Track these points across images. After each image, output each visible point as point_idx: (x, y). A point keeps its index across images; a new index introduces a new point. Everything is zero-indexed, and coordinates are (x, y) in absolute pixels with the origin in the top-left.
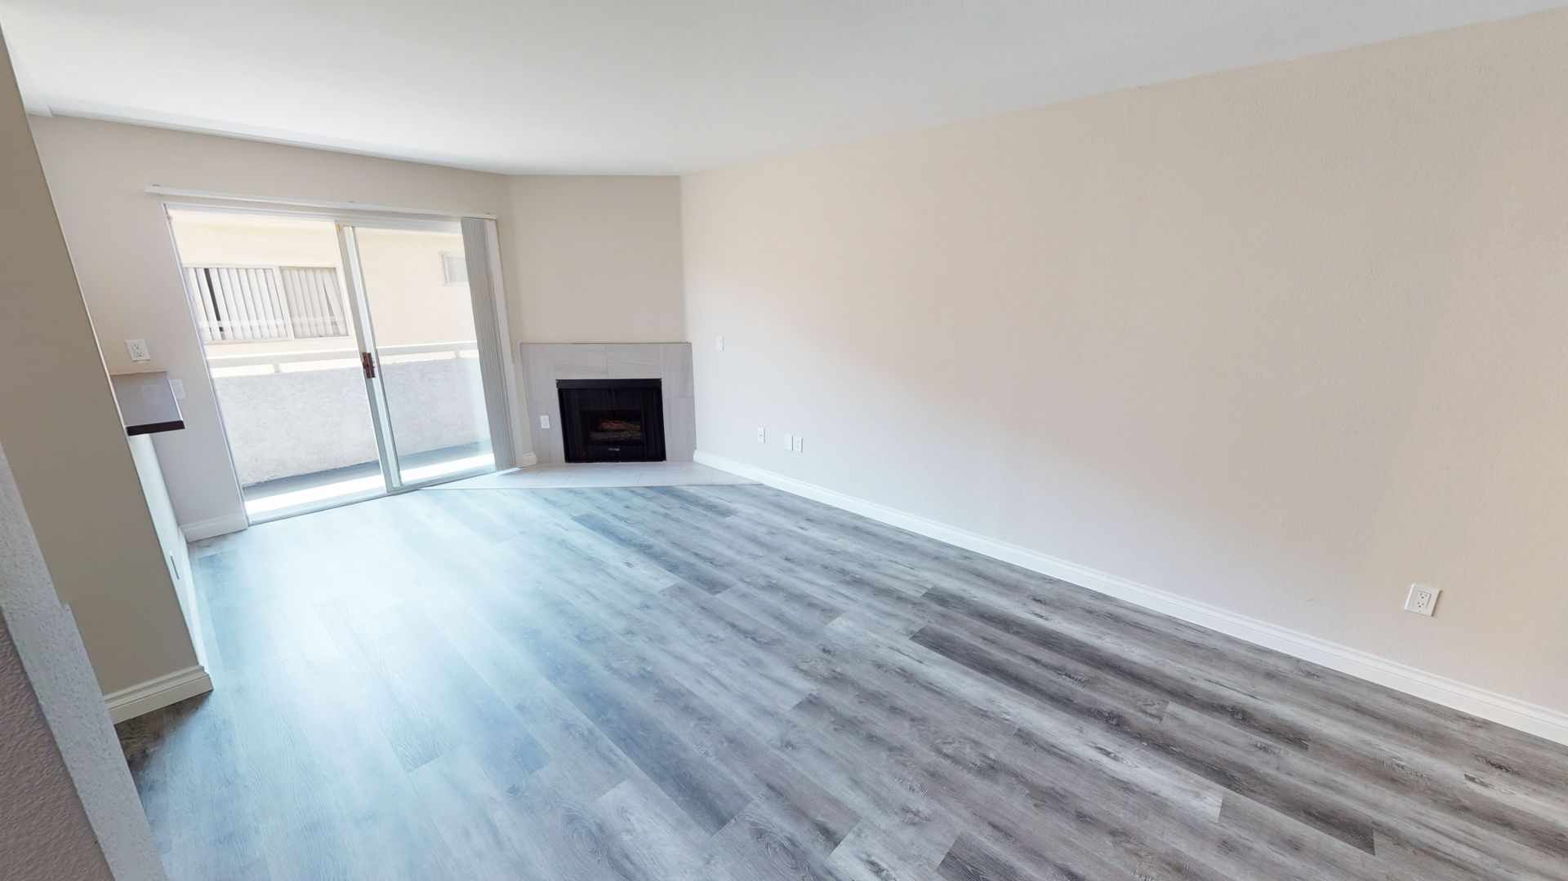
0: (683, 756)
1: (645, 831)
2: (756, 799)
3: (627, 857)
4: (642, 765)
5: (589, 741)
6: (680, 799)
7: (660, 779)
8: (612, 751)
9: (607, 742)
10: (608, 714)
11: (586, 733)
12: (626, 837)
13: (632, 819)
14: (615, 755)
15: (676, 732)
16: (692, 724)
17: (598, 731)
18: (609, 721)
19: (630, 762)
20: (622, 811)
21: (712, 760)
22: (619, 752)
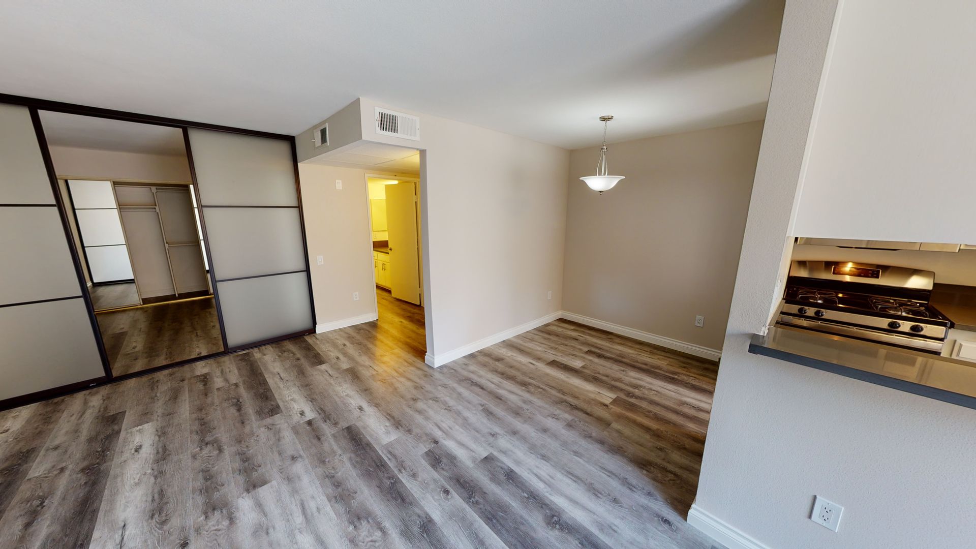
0: (353, 455)
1: (380, 426)
2: (329, 435)
3: (388, 419)
4: (375, 451)
5: (402, 466)
6: (362, 436)
7: (369, 444)
8: (389, 459)
9: (391, 464)
10: (389, 483)
11: (403, 471)
12: (387, 424)
13: (384, 430)
14: (387, 457)
15: (351, 469)
16: (340, 474)
17: (396, 472)
18: (389, 478)
19: (380, 453)
20: (388, 433)
21: (339, 452)
22: (385, 458)
